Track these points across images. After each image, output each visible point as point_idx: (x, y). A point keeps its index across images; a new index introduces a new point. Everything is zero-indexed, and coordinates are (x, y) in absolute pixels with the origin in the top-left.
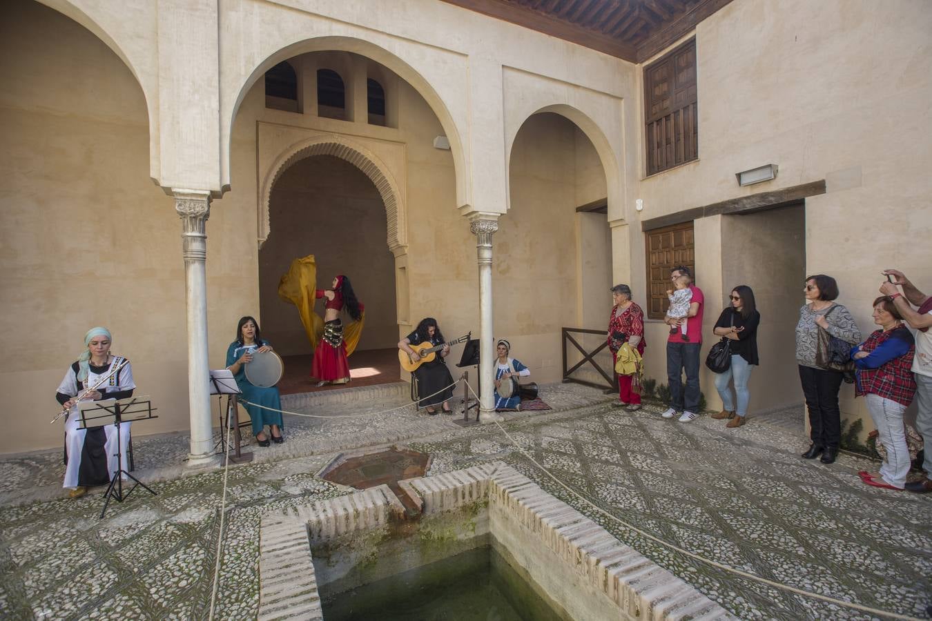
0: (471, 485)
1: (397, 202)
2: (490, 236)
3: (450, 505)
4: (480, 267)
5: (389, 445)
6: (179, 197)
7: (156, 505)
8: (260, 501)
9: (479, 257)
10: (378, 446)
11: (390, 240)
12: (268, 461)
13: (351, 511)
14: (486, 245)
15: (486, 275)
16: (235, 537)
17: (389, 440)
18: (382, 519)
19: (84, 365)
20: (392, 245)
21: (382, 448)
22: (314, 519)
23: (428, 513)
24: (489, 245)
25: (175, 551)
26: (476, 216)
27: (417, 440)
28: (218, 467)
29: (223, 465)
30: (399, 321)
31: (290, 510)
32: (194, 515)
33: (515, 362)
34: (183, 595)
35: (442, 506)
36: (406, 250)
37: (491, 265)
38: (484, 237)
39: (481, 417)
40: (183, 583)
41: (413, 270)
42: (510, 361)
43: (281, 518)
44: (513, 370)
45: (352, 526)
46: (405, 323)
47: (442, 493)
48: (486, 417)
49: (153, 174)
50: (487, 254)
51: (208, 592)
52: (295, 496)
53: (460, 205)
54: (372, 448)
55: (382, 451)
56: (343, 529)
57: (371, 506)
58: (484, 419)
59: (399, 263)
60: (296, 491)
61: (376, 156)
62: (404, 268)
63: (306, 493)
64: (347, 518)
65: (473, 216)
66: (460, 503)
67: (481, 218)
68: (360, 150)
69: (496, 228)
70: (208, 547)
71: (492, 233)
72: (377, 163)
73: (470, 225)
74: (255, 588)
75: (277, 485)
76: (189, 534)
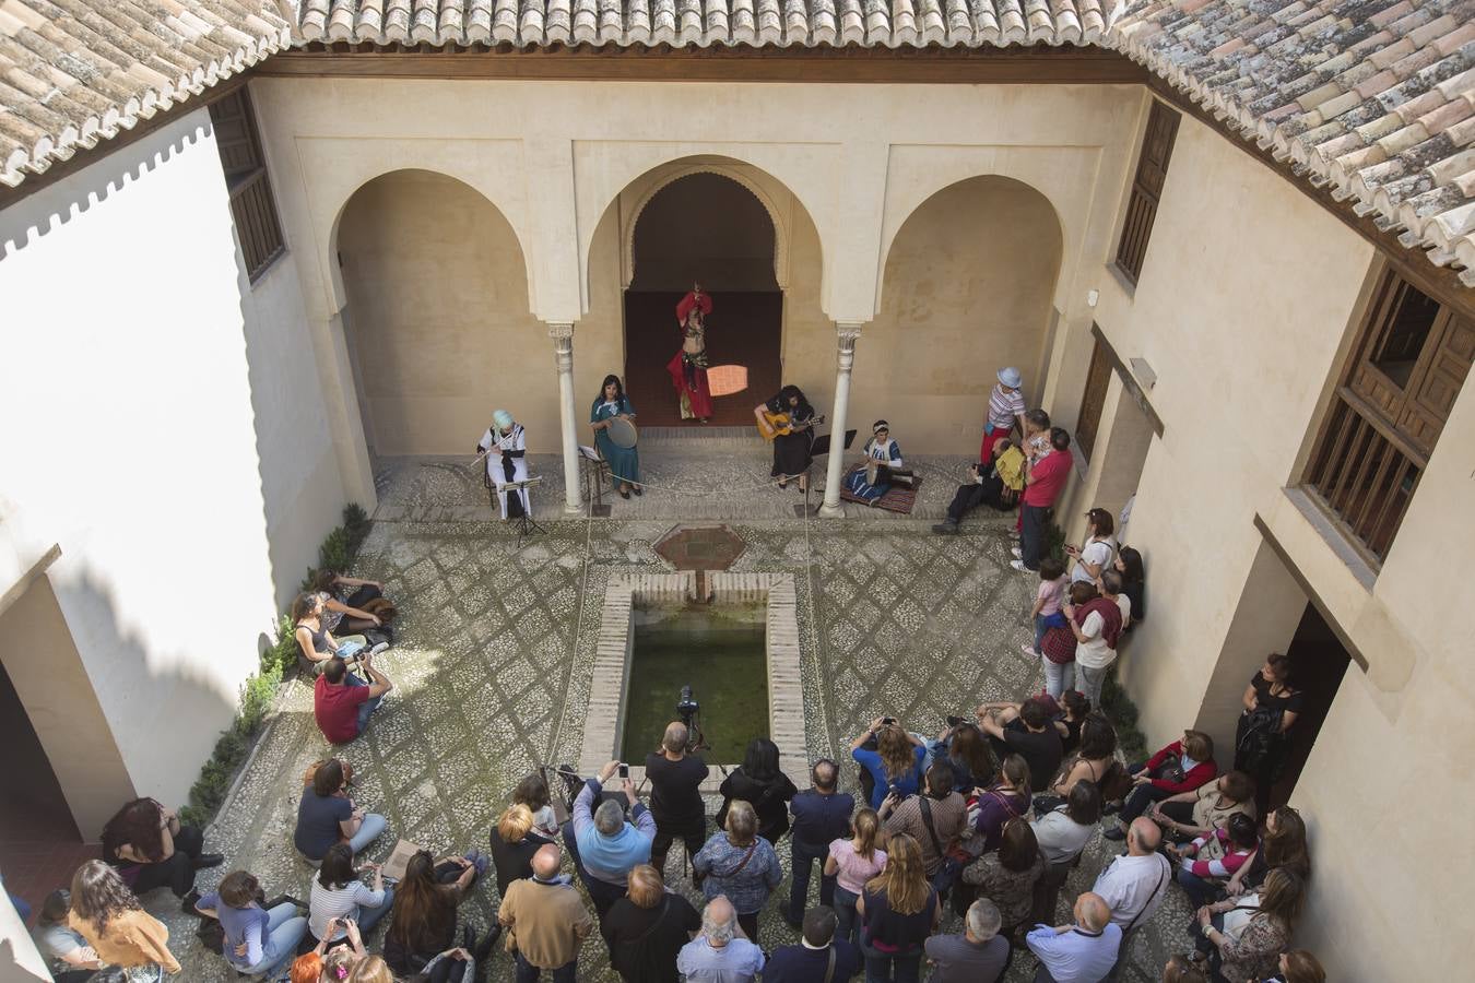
0: (753, 591)
2: (851, 342)
3: (734, 599)
4: (838, 371)
5: (721, 522)
7: (547, 545)
8: (608, 562)
9: (838, 361)
10: (711, 522)
12: (621, 519)
13: (662, 589)
14: (844, 351)
15: (842, 380)
16: (592, 587)
17: (722, 518)
18: (682, 597)
21: (715, 525)
22: (638, 589)
23: (717, 601)
24: (848, 352)
25: (560, 588)
27: (746, 523)
28: (585, 517)
29: (588, 516)
31: (626, 577)
32: (570, 562)
33: (893, 445)
34: (566, 617)
35: (727, 598)
37: (849, 371)
38: (843, 343)
39: (822, 509)
40: (566, 611)
42: (888, 444)
43: (619, 582)
44: (887, 455)
45: (662, 598)
47: (728, 592)
48: (826, 511)
49: (532, 311)
50: (844, 361)
51: (577, 620)
52: (633, 563)
54: (705, 522)
55: (714, 527)
56: (656, 598)
57: (675, 589)
58: (823, 512)
60: (633, 558)
63: (641, 562)
64: (659, 592)
66: (743, 599)
69: (858, 335)
70: (577, 589)
71: (854, 339)
74: (598, 626)
75: (623, 548)
76: (568, 577)
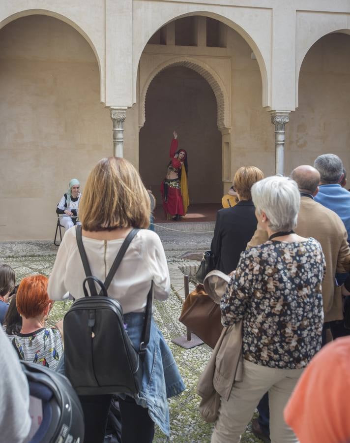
1: (224, 98)
2: (283, 125)
4: (276, 146)
6: (113, 111)
9: (276, 139)
11: (219, 123)
14: (280, 132)
15: (280, 151)
19: (69, 196)
20: (221, 127)
24: (283, 131)
26: (274, 113)
30: (224, 180)
36: (230, 131)
37: (283, 144)
38: (279, 126)
41: (234, 145)
46: (228, 181)
49: (103, 100)
50: (281, 138)
53: (264, 106)
59: (225, 140)
61: (211, 68)
62: (228, 143)
65: (273, 112)
67: (277, 115)
68: (201, 64)
69: (287, 121)
71: (285, 123)
72: (212, 72)
73: (271, 118)
